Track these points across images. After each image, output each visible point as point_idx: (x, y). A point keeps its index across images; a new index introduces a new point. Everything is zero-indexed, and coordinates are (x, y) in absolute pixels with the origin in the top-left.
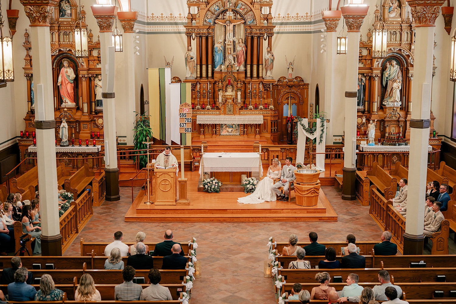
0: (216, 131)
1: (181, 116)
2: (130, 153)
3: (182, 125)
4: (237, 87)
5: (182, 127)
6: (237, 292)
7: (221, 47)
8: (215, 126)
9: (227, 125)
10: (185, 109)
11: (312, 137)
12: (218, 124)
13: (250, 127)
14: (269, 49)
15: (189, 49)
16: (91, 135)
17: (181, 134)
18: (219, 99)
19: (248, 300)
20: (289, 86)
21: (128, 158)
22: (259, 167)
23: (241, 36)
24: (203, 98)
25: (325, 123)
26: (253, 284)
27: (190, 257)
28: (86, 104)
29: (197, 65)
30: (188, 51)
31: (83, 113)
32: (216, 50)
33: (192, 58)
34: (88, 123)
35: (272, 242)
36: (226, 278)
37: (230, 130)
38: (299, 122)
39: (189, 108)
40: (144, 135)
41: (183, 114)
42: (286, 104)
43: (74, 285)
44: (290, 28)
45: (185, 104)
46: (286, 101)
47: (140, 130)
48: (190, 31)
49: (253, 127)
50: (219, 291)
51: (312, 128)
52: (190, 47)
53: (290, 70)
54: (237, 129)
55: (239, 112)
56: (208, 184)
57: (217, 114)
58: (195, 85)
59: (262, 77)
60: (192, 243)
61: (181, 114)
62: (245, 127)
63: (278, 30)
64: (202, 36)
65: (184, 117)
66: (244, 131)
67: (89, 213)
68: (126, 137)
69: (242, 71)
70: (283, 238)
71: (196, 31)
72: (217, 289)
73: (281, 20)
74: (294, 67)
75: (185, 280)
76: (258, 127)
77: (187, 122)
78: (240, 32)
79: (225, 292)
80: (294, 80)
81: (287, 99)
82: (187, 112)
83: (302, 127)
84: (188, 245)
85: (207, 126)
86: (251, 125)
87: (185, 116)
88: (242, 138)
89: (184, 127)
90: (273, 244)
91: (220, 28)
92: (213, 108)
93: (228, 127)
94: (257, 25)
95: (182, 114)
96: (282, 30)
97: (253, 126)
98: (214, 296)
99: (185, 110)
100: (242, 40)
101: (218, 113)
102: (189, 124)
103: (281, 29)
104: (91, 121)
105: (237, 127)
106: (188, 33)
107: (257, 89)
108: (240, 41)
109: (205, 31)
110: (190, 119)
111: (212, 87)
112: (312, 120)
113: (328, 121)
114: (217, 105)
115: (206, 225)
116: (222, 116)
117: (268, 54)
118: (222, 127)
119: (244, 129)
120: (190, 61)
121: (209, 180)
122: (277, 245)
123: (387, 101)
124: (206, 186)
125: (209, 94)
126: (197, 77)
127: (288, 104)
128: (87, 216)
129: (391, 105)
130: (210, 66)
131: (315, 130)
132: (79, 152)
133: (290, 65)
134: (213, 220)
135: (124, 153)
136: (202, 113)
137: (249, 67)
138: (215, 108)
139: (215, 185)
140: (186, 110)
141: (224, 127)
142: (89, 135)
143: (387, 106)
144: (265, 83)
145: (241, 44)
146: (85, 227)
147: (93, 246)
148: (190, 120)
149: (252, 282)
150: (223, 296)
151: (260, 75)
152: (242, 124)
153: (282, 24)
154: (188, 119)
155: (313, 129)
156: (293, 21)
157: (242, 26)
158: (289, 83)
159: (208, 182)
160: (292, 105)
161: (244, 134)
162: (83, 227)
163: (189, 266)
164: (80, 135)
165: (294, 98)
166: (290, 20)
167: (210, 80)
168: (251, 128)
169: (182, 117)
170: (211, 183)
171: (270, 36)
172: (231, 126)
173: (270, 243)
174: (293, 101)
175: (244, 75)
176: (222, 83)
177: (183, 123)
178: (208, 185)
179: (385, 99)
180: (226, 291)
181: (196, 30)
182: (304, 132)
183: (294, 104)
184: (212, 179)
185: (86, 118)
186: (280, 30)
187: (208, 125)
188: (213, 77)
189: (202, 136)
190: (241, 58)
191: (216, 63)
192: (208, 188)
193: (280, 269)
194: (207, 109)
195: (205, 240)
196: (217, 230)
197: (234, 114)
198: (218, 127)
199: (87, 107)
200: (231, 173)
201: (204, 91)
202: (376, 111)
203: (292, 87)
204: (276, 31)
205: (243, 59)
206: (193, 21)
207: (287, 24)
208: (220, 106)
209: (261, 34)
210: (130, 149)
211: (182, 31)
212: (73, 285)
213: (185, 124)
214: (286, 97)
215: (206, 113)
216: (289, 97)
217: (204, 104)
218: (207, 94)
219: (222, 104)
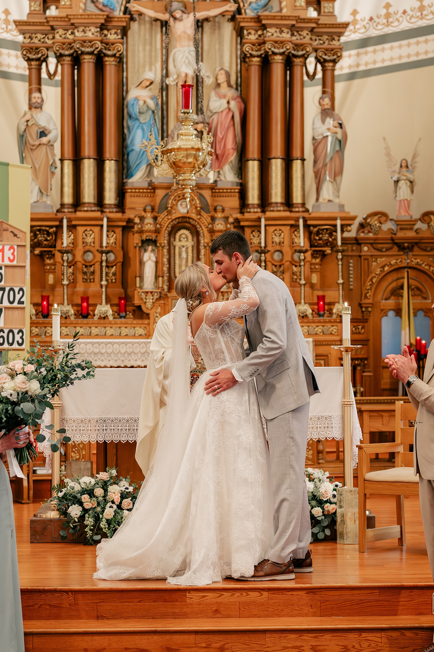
4: (212, 231)
7: (152, 98)
14: (327, 101)
15: (34, 101)
18: (145, 279)
20: (401, 247)
23: (221, 63)
24: (85, 281)
29: (62, 160)
30: (30, 109)
32: (135, 110)
33: (43, 134)
39: (17, 242)
42: (391, 314)
44: (396, 53)
46: (392, 302)
48: (36, 41)
52: (36, 95)
53: (404, 187)
56: (85, 498)
58: (56, 233)
59: (303, 204)
63: (350, 67)
64: (83, 53)
69: (229, 186)
71: (57, 36)
73: (363, 30)
74: (417, 176)
77: (8, 305)
78: (221, 50)
80: (419, 225)
81: (397, 292)
82: (7, 262)
91: (148, 37)
92: (120, 314)
94: (284, 11)
96: (366, 64)
100: (228, 75)
101: (141, 331)
102: (16, 312)
103: (365, 59)
106: (30, 50)
107: (286, 249)
108: (222, 79)
109: (92, 33)
110: (21, 289)
111: (119, 243)
114: (137, 302)
117: (323, 122)
120: (37, 143)
121: (87, 480)
124: (75, 511)
125: (107, 267)
126: (62, 205)
127: (398, 312)
130: (110, 167)
133: (404, 169)
136: (80, 330)
137: (253, 167)
138: (130, 313)
139: (119, 507)
144: (315, 226)
145: (224, 89)
148: (18, 297)
151: (297, 198)
153: (364, 43)
154: (12, 289)
156: (405, 25)
157: (228, 29)
158: (401, 234)
159: (84, 492)
160: (415, 315)
165: (418, 289)
166: (396, 24)
167: (111, 215)
170: (99, 492)
171: (331, 61)
174: (419, 300)
175: (234, 202)
176: (155, 218)
178: (81, 504)
181: (61, 32)
183: (421, 314)
184: (103, 476)
186: (358, 65)
188: (121, 205)
190: (225, 137)
191: (132, 158)
192: (82, 518)
194: (100, 318)
201: (89, 257)
203: (411, 248)
204: (346, 71)
205: (230, 144)
206: (48, 8)
207: (382, 39)
208: (149, 305)
209: (297, 46)
211: (12, 70)
214: (390, 287)
215: (95, 331)
216: (402, 287)
217: (85, 299)
218: (97, 266)
219: (156, 296)
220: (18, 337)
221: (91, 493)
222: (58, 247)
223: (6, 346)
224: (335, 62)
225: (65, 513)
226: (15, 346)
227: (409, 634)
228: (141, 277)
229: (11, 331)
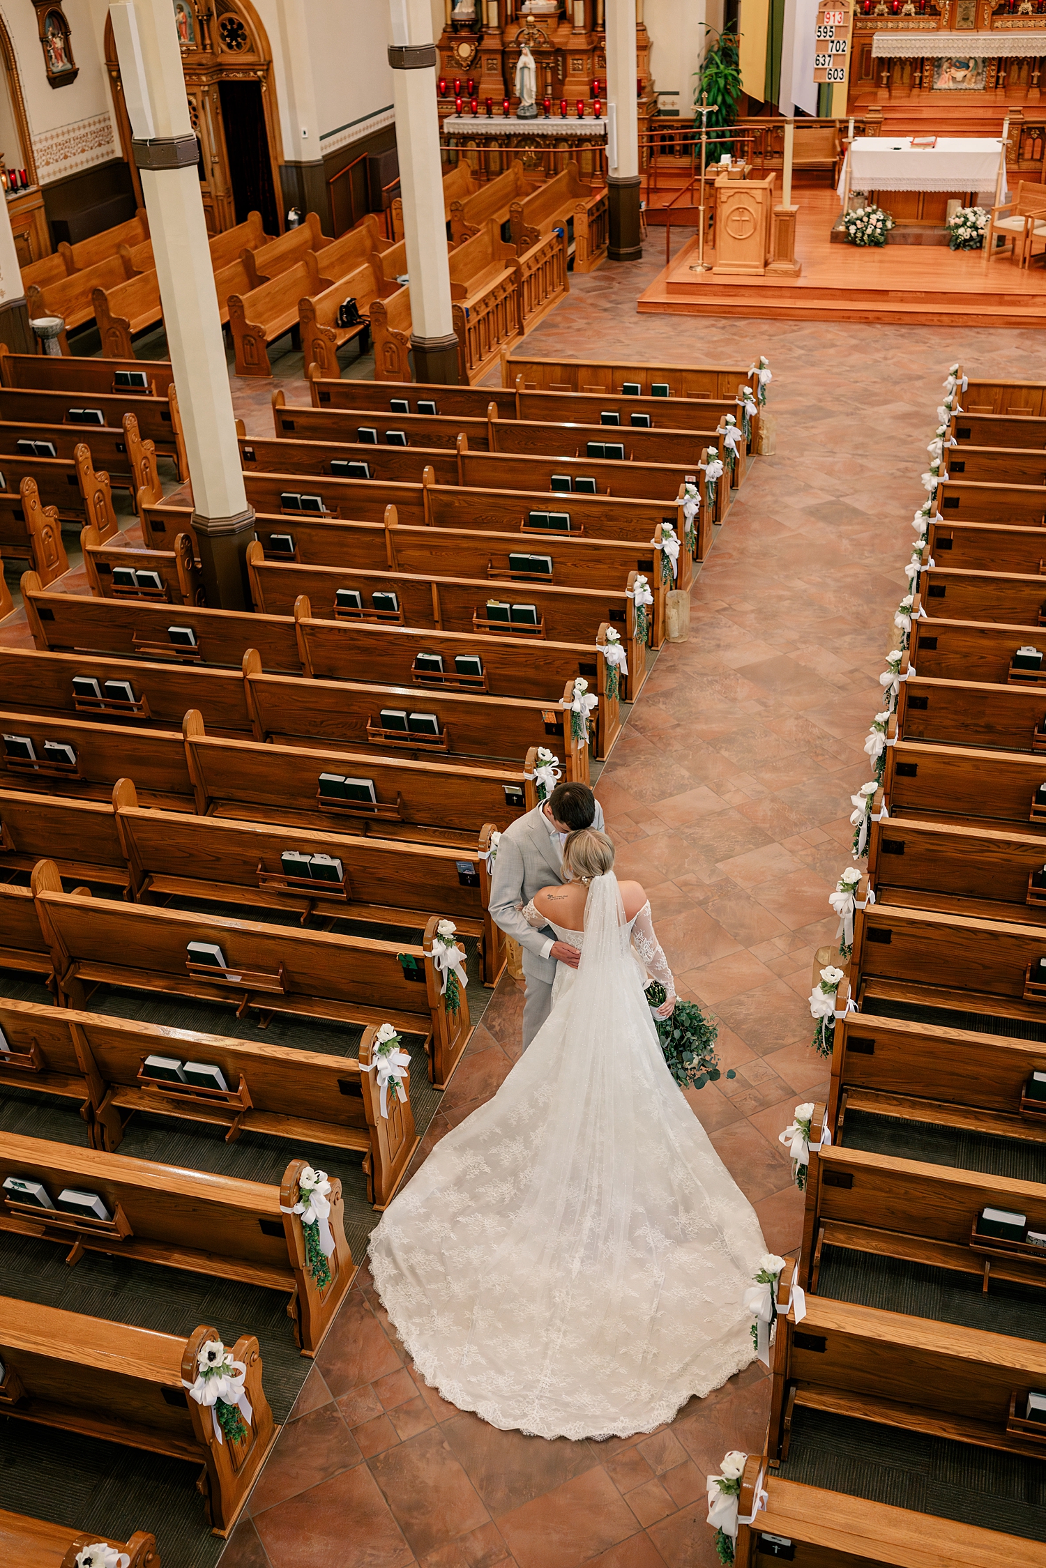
0: (921, 78)
1: (819, 34)
2: (685, 137)
3: (821, 60)
5: (820, 65)
6: (848, 495)
8: (918, 63)
9: (954, 60)
10: (832, 14)
12: (928, 59)
13: (1015, 68)
16: (592, 89)
17: (820, 85)
19: (868, 515)
21: (679, 151)
22: (995, 177)
26: (895, 478)
27: (741, 404)
28: (582, 3)
31: (574, 27)
34: (585, 57)
35: (956, 377)
36: (836, 460)
37: (960, 74)
39: (843, 10)
40: (719, 90)
41: (826, 28)
43: (459, 451)
47: (710, 75)
49: (1025, 67)
50: (807, 488)
54: (980, 71)
55: (992, 22)
56: (858, 222)
57: (928, 30)
60: (757, 371)
61: (820, 27)
62: (1003, 66)
65: (828, 38)
66: (998, 78)
67: (559, 289)
68: (677, 93)
70: (1014, 370)
72: (803, 484)
75: (704, 456)
76: (1037, 67)
77: (836, 53)
79: (820, 492)
82: (837, 24)
84: (746, 374)
85: (898, 63)
86: (1019, 61)
87: (831, 34)
88: (989, 98)
89: (826, 66)
90: (959, 382)
92: (921, 10)
93: (956, 66)
95: (822, 30)
97: (1025, 62)
98: (789, 500)
101: (934, 25)
102: (840, 57)
104: (594, 49)
105: (981, 65)
110: (844, 42)
114: (933, 2)
115: (831, 329)
116: (944, 36)
118: (939, 66)
119: (999, 71)
121: (860, 212)
122: (969, 385)
124: (852, 229)
128: (551, 296)
132: (560, 133)
134: (849, 318)
135: (671, 138)
136: (890, 25)
138: (928, 10)
139: (875, 227)
140: (834, 16)
141: (946, 65)
142: (586, 88)
146: (543, 322)
147: (529, 366)
148: (842, 47)
149: (892, 474)
150: (811, 501)
152: (993, 58)
154: (839, 42)
159: (857, 219)
161: (996, 88)
162: (539, 322)
163: (727, 423)
164: (566, 87)
168: (1020, 69)
169: (821, 38)
170: (865, 219)
172: (963, 64)
173: (951, 379)
177: (824, 56)
178: (856, 225)
180: (823, 489)
184: (869, 209)
185: (580, 43)
187: (902, 62)
189: (883, 93)
192: (855, 234)
193: (947, 445)
194: (906, 15)
195: (812, 366)
196: (854, 342)
197: (977, 27)
198: (928, 68)
199: (585, 12)
200: (922, 195)
208: (942, 5)
210: (687, 127)
212: (455, 452)
213: (830, 56)
215: (901, 25)
220: (840, 74)
221: (861, 220)
223: (832, 80)
225: (847, 228)
226: (838, 80)
229: (836, 70)
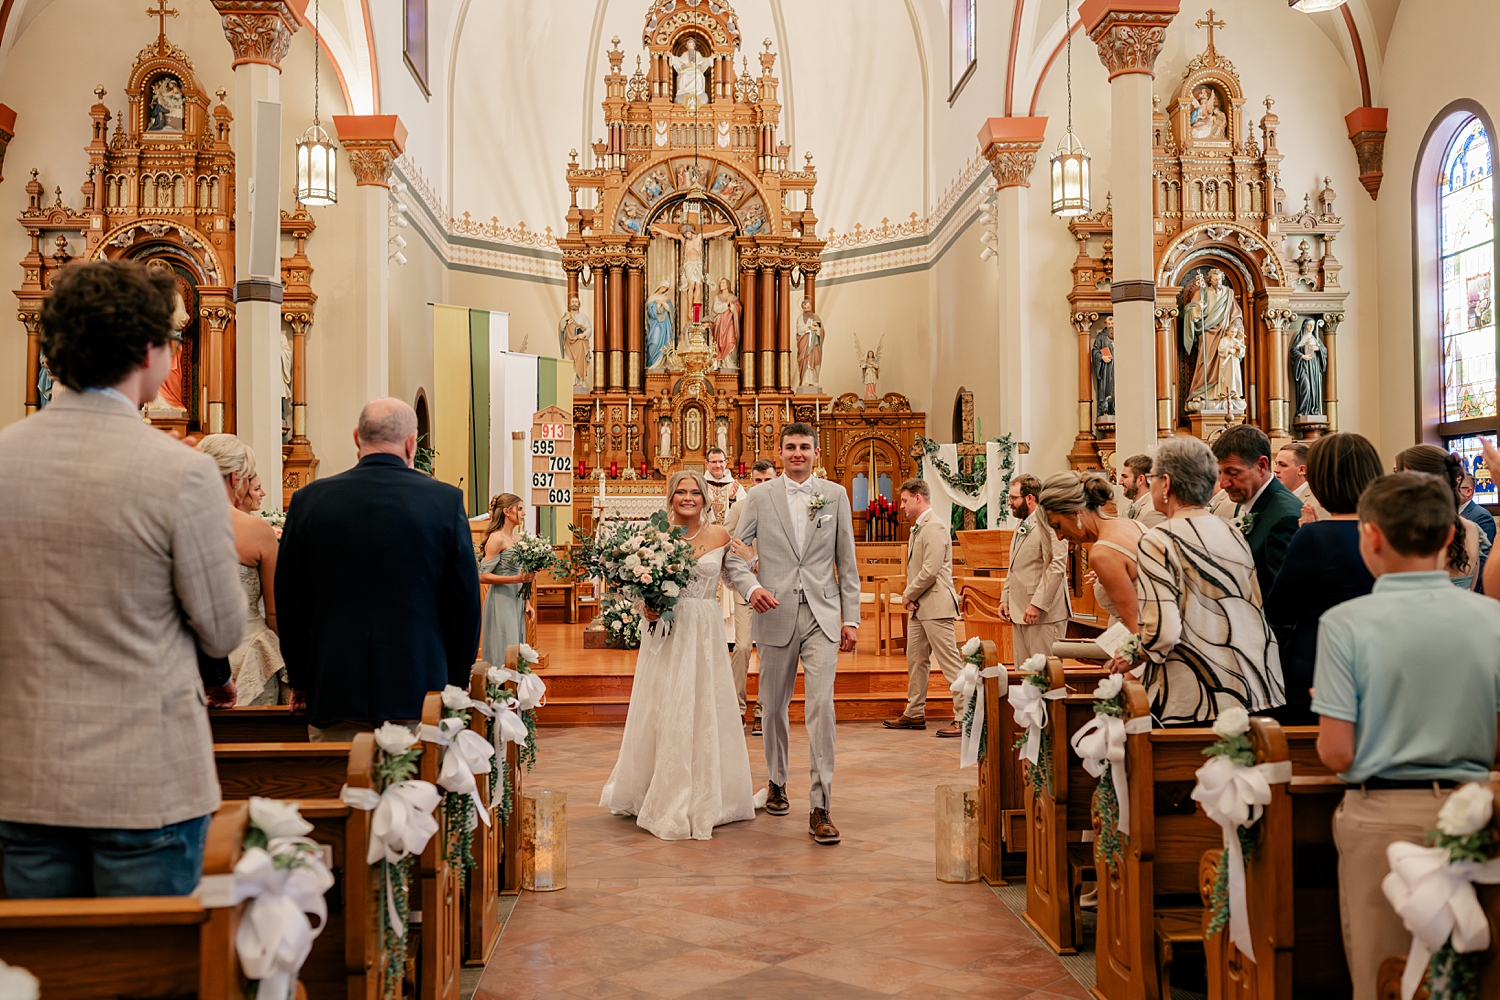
1: (536, 449)
3: (541, 480)
4: (716, 410)
5: (539, 486)
6: (795, 955)
7: (669, 302)
10: (550, 426)
11: (971, 504)
14: (808, 304)
15: (572, 304)
17: (538, 509)
18: (662, 448)
20: (868, 422)
23: (724, 273)
24: (614, 449)
25: (1015, 456)
28: (221, 405)
29: (595, 352)
30: (569, 310)
32: (653, 312)
33: (580, 331)
35: (981, 665)
38: (929, 455)
39: (564, 422)
41: (543, 442)
42: (860, 475)
44: (865, 264)
45: (550, 410)
46: (861, 466)
48: (574, 255)
50: (679, 948)
51: (973, 472)
52: (574, 299)
53: (870, 373)
56: (624, 615)
57: (654, 495)
58: (590, 411)
59: (789, 388)
61: (536, 442)
63: (828, 275)
64: (612, 266)
65: (547, 454)
69: (730, 373)
71: (591, 252)
72: (662, 941)
73: (838, 245)
74: (881, 365)
77: (558, 471)
78: (723, 262)
80: (883, 404)
81: (864, 458)
82: (557, 438)
83: (938, 473)
87: (550, 449)
89: (547, 486)
91: (664, 252)
92: (642, 474)
94: (774, 233)
95: (539, 445)
96: (841, 273)
99: (551, 432)
100: (729, 283)
101: (659, 490)
102: (564, 476)
103: (839, 268)
106: (569, 263)
107: (776, 424)
108: (724, 286)
109: (619, 250)
110: (568, 459)
111: (641, 419)
112: (969, 446)
113: (1023, 448)
114: (656, 466)
117: (805, 322)
120: (575, 338)
123: (1202, 399)
124: (617, 625)
125: (632, 438)
126: (595, 388)
127: (866, 474)
129: (1216, 408)
130: (634, 357)
131: (983, 479)
133: (871, 359)
137: (749, 358)
138: (650, 474)
140: (553, 429)
143: (1203, 412)
144: (798, 405)
145: (726, 294)
148: (565, 465)
151: (784, 383)
153: (839, 255)
154: (561, 459)
155: (977, 476)
156: (872, 242)
157: (729, 245)
158: (868, 411)
159: (622, 611)
160: (879, 477)
165: (882, 455)
166: (865, 240)
167: (635, 396)
169: (539, 454)
171: (811, 272)
174: (882, 465)
175: (734, 385)
176: (670, 399)
177: (543, 475)
179: (1194, 393)
180: (720, 948)
181: (594, 249)
182: (946, 486)
183: (884, 475)
186: (834, 273)
188: (642, 388)
190: (726, 333)
191: (652, 349)
194: (626, 479)
199: (224, 417)
201: (617, 429)
202: (1169, 427)
203: (876, 423)
204: (825, 278)
205: (731, 339)
206: (584, 228)
207: (854, 253)
208: (666, 469)
209: (784, 261)
211: (553, 277)
213: (551, 475)
214: (859, 454)
215: (622, 489)
216: (869, 454)
217: (614, 464)
218: (624, 437)
219: (671, 462)
220: (565, 496)
221: (628, 612)
222: (592, 422)
223: (556, 502)
224: (815, 273)
225: (609, 627)
226: (563, 502)
227: (852, 704)
228: (659, 446)
229: (560, 491)
